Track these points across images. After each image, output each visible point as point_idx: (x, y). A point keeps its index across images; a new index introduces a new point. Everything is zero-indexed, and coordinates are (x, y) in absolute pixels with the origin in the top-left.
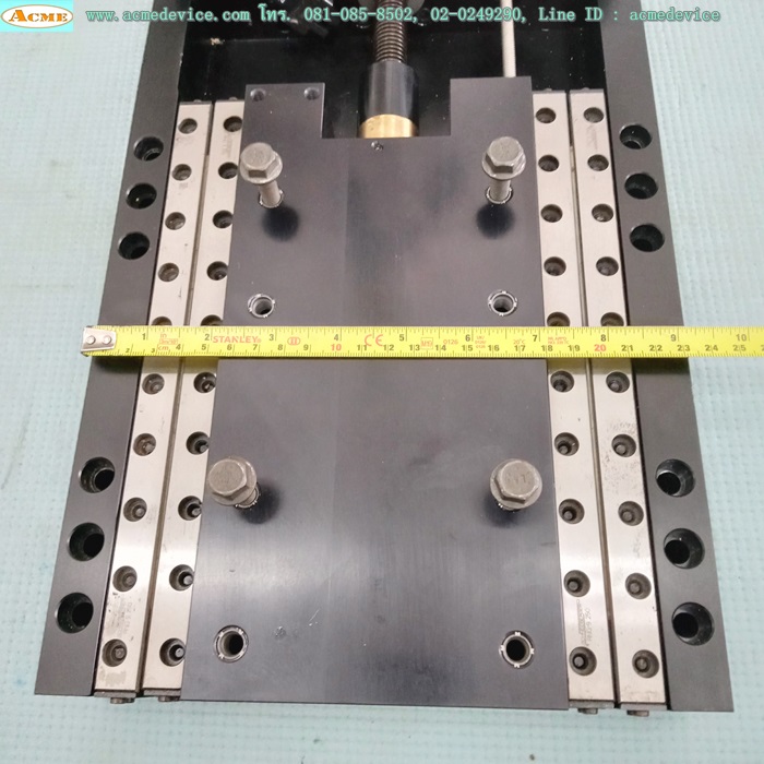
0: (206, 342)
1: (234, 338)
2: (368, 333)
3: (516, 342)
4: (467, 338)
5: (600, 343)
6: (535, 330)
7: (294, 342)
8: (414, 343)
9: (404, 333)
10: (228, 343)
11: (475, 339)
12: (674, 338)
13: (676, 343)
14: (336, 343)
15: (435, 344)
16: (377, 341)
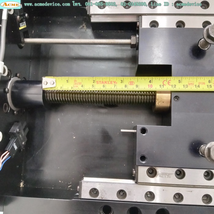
0: (94, 84)
1: (105, 82)
2: (164, 80)
7: (131, 83)
8: (185, 84)
9: (181, 79)
10: (103, 84)
14: (150, 84)
15: (195, 84)
16: (168, 83)
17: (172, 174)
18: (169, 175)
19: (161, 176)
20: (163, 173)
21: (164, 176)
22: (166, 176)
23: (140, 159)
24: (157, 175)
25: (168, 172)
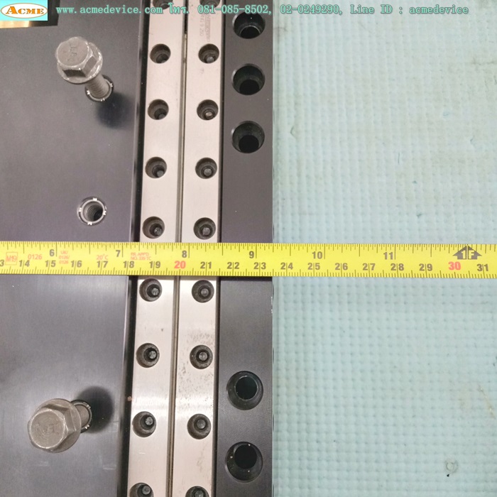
3: (99, 257)
4: (52, 253)
5: (181, 259)
6: (118, 245)
11: (59, 254)
12: (252, 254)
13: (254, 260)
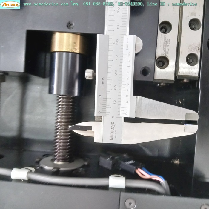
17: (165, 37)
18: (166, 42)
19: (167, 51)
20: (164, 48)
21: (167, 47)
22: (167, 44)
23: (146, 76)
24: (166, 56)
25: (163, 42)
